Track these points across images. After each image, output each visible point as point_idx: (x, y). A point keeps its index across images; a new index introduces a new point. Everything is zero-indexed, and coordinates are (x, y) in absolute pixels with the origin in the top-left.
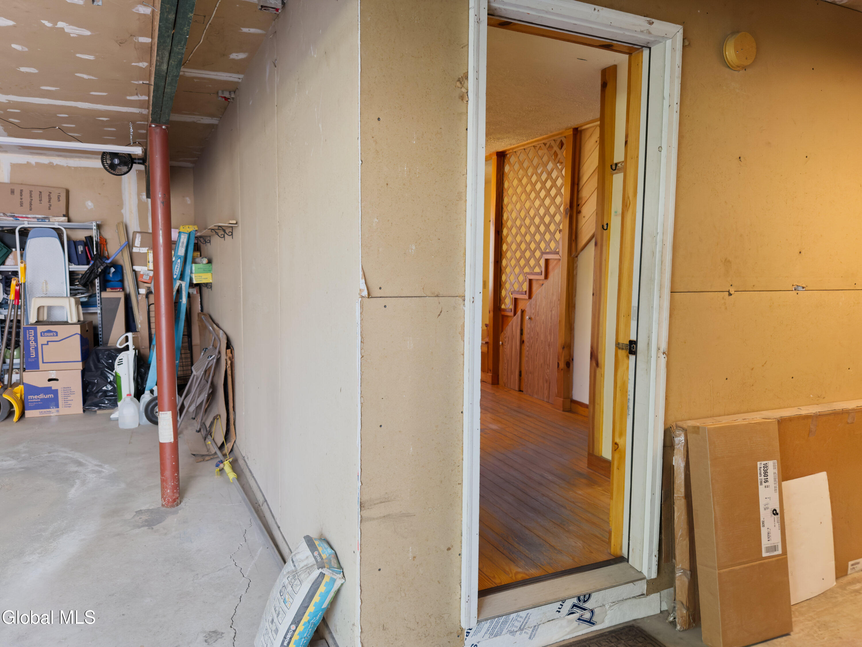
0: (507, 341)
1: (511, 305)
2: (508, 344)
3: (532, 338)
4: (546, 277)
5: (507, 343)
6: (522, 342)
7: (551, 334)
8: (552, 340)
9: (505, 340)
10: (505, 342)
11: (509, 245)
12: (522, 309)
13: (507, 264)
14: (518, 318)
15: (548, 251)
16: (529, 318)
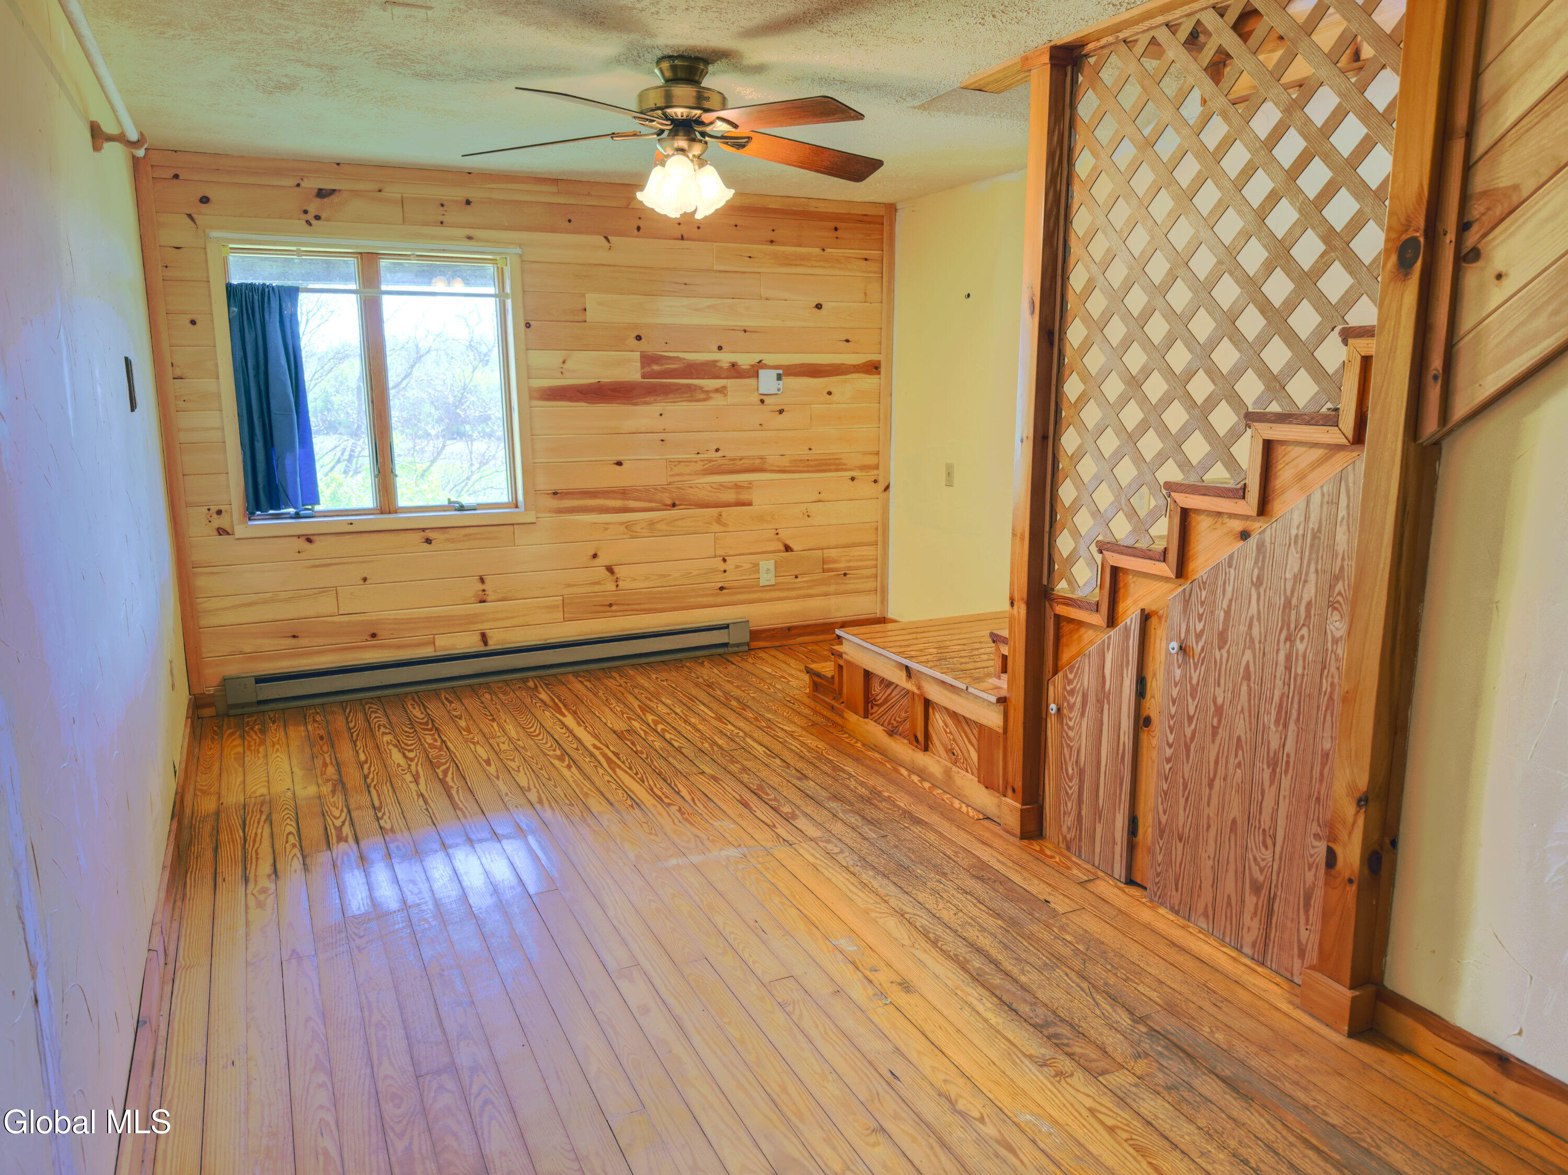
0: (1078, 705)
1: (1097, 590)
2: (1083, 715)
3: (1190, 719)
4: (1263, 508)
5: (1075, 714)
6: (1142, 722)
7: (1285, 726)
8: (1290, 747)
9: (1072, 700)
10: (1071, 707)
11: (1093, 383)
12: (1143, 610)
13: (1080, 446)
14: (1127, 637)
15: (1274, 408)
16: (1181, 648)
